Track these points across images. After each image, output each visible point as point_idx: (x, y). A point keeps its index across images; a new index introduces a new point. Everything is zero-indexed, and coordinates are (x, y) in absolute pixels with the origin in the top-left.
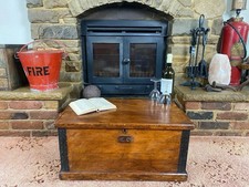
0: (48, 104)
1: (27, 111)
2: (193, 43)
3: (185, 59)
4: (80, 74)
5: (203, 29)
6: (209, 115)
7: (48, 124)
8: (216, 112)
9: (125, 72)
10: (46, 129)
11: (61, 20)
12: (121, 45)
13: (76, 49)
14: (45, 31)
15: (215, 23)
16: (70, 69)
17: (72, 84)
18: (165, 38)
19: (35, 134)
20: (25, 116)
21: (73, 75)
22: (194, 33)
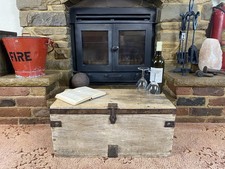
0: (35, 90)
1: (14, 98)
2: (183, 28)
3: (175, 46)
4: (69, 61)
5: (193, 13)
6: (201, 101)
7: (36, 111)
8: (208, 98)
9: (114, 60)
10: (33, 117)
11: (50, 7)
12: (110, 33)
13: (65, 36)
14: (33, 18)
15: (205, 8)
16: (59, 56)
17: (61, 72)
18: (154, 25)
19: (22, 121)
20: (12, 103)
21: (61, 63)
22: (183, 18)
